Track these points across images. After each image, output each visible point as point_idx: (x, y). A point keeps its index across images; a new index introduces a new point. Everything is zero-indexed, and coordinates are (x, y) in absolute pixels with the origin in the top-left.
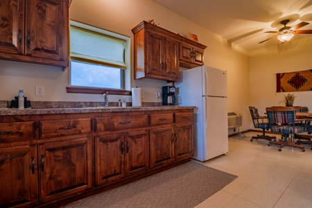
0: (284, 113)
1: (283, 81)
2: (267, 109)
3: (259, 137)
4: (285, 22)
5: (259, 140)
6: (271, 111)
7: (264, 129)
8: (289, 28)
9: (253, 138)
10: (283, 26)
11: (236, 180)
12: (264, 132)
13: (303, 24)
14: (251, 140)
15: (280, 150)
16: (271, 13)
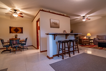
0: (16, 40)
1: (12, 30)
2: (10, 39)
3: (4, 51)
4: (15, 10)
5: (4, 52)
6: (11, 40)
7: (7, 47)
8: (17, 13)
9: (3, 52)
10: (15, 12)
11: (8, 70)
12: (7, 48)
13: (21, 14)
14: (2, 53)
15: (15, 53)
16: (12, 5)
